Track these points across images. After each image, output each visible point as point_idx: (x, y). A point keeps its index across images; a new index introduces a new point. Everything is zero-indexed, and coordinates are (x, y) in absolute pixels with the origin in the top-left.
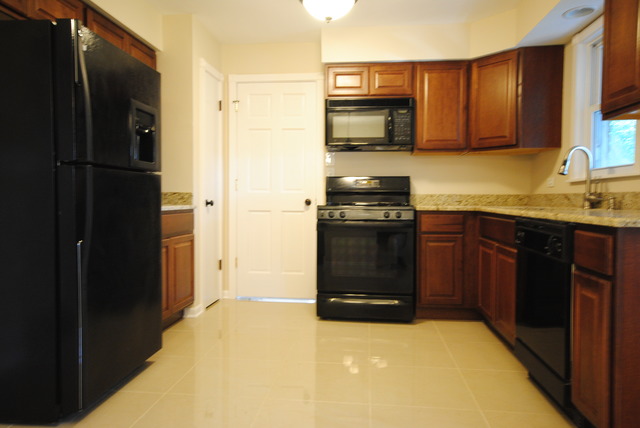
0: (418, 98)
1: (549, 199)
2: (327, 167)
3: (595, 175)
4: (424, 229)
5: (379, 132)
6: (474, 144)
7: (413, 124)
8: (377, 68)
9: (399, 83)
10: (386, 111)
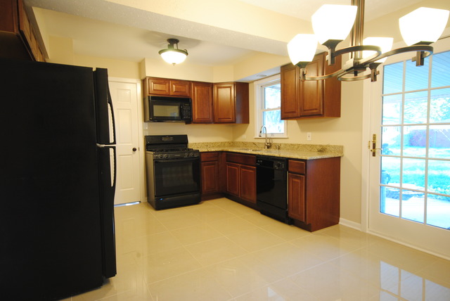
0: (193, 98)
1: (245, 144)
2: (144, 130)
3: (269, 136)
4: (202, 160)
5: (176, 114)
6: (216, 120)
7: (191, 110)
8: (174, 82)
9: (184, 90)
10: (179, 104)
